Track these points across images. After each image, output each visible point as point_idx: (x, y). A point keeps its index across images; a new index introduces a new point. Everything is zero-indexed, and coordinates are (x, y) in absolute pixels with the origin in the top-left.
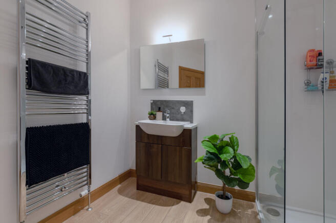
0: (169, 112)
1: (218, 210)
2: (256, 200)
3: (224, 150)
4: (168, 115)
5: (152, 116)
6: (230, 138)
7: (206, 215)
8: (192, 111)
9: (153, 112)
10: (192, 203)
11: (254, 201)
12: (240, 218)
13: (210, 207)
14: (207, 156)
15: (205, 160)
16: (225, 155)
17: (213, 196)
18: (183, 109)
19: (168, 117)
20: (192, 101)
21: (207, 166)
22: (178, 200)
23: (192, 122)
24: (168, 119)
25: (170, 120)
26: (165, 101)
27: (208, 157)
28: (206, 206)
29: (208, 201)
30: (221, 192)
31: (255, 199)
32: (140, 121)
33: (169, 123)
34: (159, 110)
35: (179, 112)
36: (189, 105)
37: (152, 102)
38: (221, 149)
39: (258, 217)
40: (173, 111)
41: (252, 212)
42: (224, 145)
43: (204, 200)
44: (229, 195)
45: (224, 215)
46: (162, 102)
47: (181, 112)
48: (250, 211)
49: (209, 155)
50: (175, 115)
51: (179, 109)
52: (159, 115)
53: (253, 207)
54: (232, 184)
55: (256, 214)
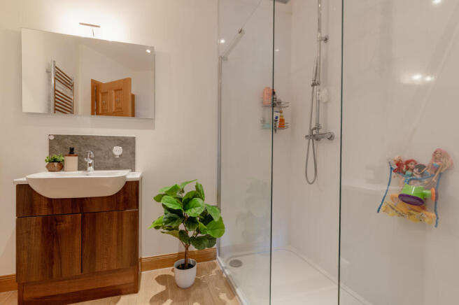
0: (93, 156)
1: (178, 287)
2: (218, 257)
3: (192, 203)
4: (91, 161)
5: (56, 164)
6: (197, 187)
7: (165, 301)
8: (133, 153)
9: (56, 156)
10: (140, 292)
11: (215, 259)
12: (206, 285)
13: (166, 287)
14: (167, 216)
15: (166, 223)
16: (193, 209)
17: (167, 271)
18: (118, 151)
19: (90, 165)
20: (134, 138)
21: (166, 231)
22: (115, 297)
23: (133, 170)
24: (91, 168)
25: (95, 169)
26: (82, 137)
27: (170, 218)
28: (162, 288)
29: (161, 279)
30: (182, 261)
31: (215, 256)
32: (29, 176)
33: (92, 173)
34: (72, 152)
35: (110, 154)
36: (128, 144)
37: (52, 138)
38: (186, 203)
39: (224, 275)
40: (99, 153)
41: (216, 272)
42: (190, 197)
43: (155, 281)
44: (191, 261)
45: (187, 290)
46: (75, 138)
47: (114, 155)
48: (214, 273)
49: (169, 214)
50: (102, 161)
51: (111, 150)
52: (72, 161)
53: (214, 266)
54: (202, 245)
55: (221, 273)
